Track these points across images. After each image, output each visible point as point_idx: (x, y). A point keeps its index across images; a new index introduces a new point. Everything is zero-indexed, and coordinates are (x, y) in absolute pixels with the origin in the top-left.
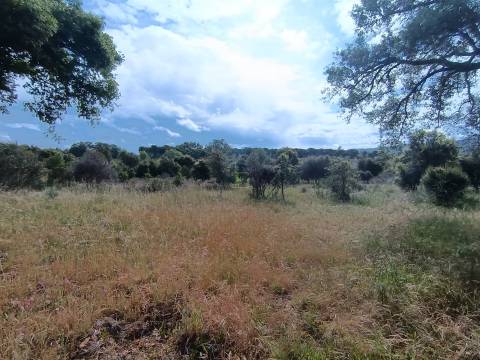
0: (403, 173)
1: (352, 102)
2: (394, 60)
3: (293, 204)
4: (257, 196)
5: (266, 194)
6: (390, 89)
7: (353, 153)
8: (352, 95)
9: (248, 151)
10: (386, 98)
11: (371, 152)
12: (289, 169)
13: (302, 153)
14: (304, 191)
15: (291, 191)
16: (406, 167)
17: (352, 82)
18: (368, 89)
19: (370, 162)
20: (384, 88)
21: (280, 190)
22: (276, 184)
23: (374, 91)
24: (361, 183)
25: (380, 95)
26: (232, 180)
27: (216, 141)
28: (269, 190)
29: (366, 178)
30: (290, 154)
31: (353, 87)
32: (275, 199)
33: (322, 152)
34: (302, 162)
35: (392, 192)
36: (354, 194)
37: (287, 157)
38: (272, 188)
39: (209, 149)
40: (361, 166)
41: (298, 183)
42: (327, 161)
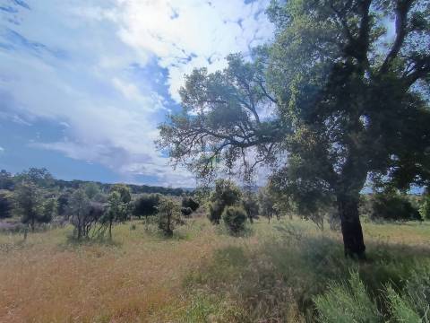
0: (211, 210)
1: (179, 153)
2: (205, 131)
3: (119, 244)
4: (79, 237)
5: (90, 235)
6: (203, 149)
7: (178, 192)
8: (178, 149)
9: (76, 184)
10: (200, 154)
11: (192, 191)
12: (120, 207)
13: (136, 189)
14: (134, 227)
15: (119, 229)
16: (213, 205)
17: (178, 139)
18: (189, 147)
19: (190, 200)
20: (199, 147)
21: (108, 229)
22: (104, 222)
23: (192, 149)
24: (182, 218)
25: (197, 152)
26: (47, 219)
27: (33, 170)
28: (95, 228)
29: (186, 213)
30: (123, 192)
31: (179, 143)
32: (101, 239)
33: (154, 190)
34: (135, 198)
35: (204, 225)
37: (119, 195)
38: (99, 225)
39: (20, 178)
40: (185, 204)
41: (129, 219)
42: (157, 199)
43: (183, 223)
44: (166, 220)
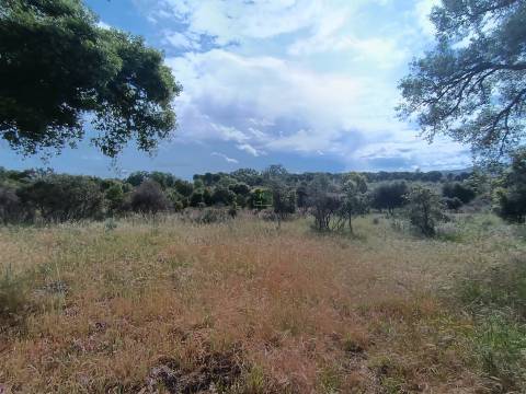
0: (504, 200)
1: (434, 118)
2: (489, 65)
3: (363, 238)
4: (320, 228)
5: (330, 226)
6: (485, 100)
7: (435, 177)
8: (434, 110)
9: (309, 177)
10: (478, 111)
11: (459, 174)
12: (358, 197)
13: (371, 177)
14: (376, 222)
15: (360, 222)
16: (507, 192)
17: (435, 95)
18: (456, 102)
19: (458, 186)
20: (476, 99)
21: (347, 223)
22: (342, 214)
23: (463, 104)
24: (447, 213)
25: (472, 107)
26: (292, 210)
27: (273, 167)
28: (333, 221)
29: (454, 207)
30: (357, 180)
31: (435, 101)
32: (341, 231)
33: (396, 176)
34: (372, 187)
35: (489, 223)
36: (440, 226)
37: (354, 184)
38: (337, 218)
39: (266, 175)
40: (447, 192)
41: (368, 212)
42: (403, 187)
43: (447, 219)
44: (421, 214)
